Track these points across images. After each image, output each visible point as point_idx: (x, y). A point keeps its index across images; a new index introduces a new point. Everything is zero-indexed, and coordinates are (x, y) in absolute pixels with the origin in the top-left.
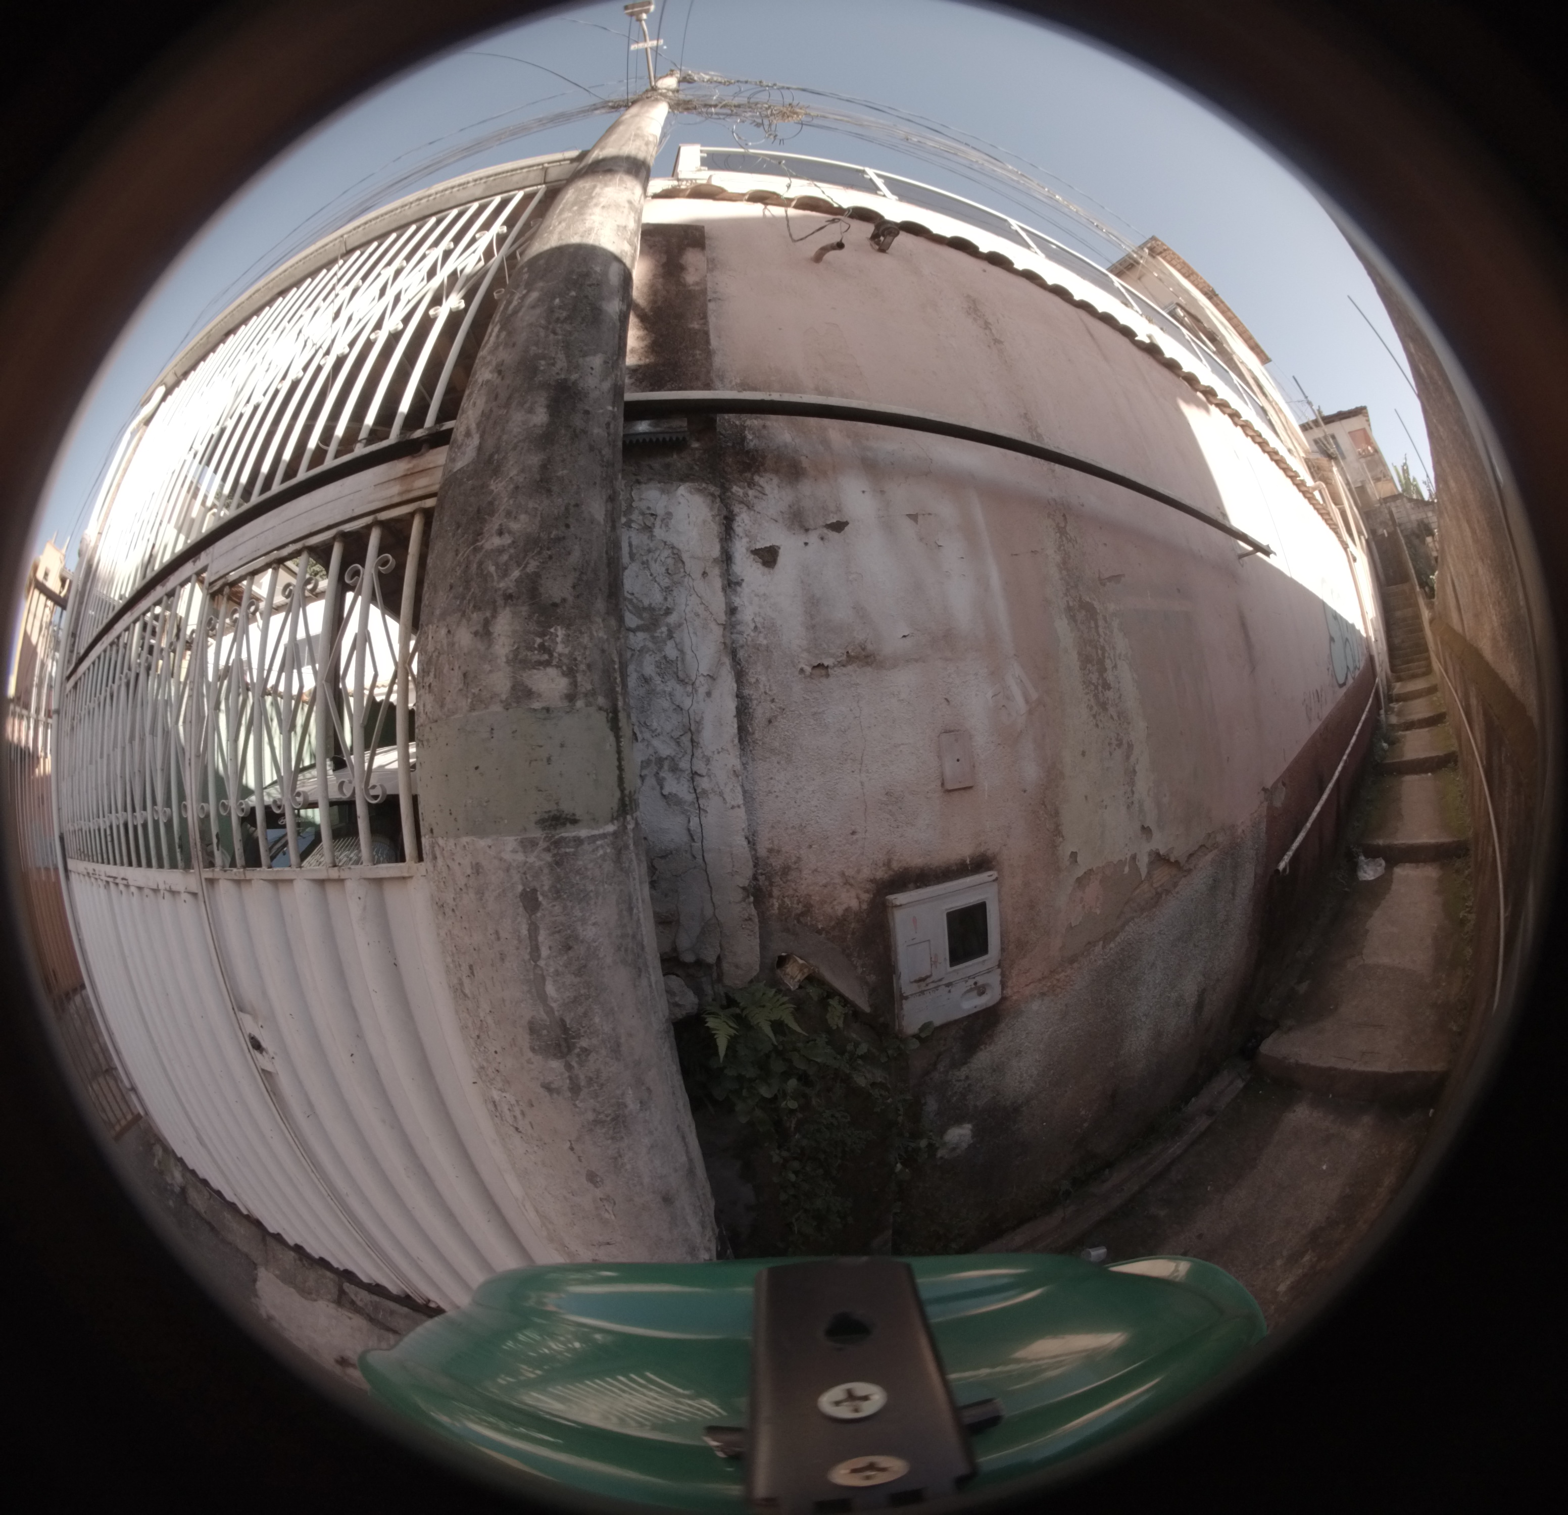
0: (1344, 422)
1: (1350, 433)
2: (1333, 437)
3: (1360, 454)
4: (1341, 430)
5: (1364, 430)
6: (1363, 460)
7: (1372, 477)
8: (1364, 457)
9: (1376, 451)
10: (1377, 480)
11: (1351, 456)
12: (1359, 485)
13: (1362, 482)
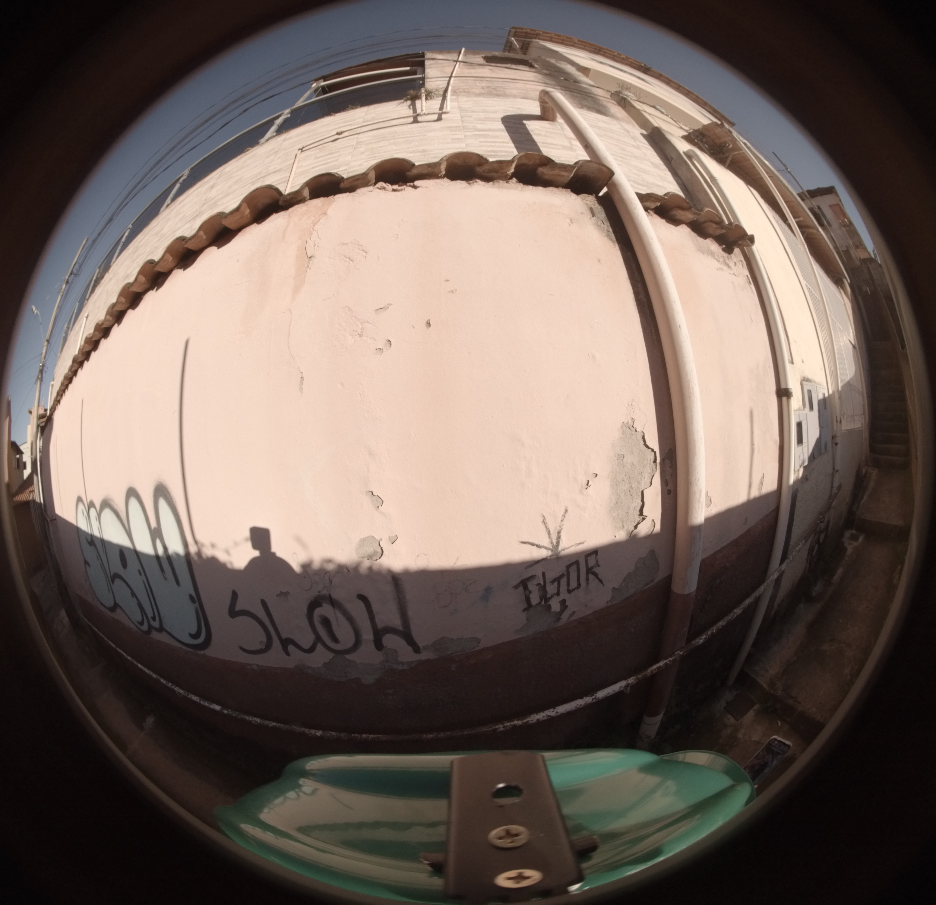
0: (825, 197)
1: (830, 206)
2: (819, 208)
3: (840, 223)
4: (824, 202)
5: (838, 205)
6: (843, 229)
7: (853, 244)
8: (845, 226)
9: (851, 223)
10: (857, 247)
11: (835, 225)
12: (845, 249)
13: (846, 246)
